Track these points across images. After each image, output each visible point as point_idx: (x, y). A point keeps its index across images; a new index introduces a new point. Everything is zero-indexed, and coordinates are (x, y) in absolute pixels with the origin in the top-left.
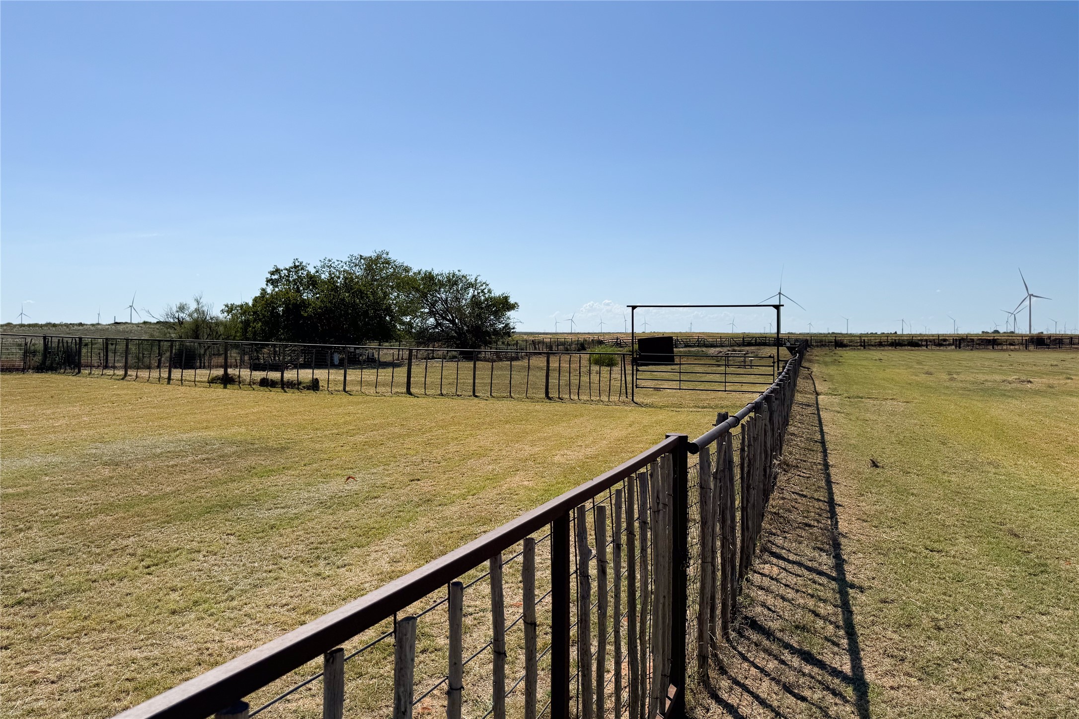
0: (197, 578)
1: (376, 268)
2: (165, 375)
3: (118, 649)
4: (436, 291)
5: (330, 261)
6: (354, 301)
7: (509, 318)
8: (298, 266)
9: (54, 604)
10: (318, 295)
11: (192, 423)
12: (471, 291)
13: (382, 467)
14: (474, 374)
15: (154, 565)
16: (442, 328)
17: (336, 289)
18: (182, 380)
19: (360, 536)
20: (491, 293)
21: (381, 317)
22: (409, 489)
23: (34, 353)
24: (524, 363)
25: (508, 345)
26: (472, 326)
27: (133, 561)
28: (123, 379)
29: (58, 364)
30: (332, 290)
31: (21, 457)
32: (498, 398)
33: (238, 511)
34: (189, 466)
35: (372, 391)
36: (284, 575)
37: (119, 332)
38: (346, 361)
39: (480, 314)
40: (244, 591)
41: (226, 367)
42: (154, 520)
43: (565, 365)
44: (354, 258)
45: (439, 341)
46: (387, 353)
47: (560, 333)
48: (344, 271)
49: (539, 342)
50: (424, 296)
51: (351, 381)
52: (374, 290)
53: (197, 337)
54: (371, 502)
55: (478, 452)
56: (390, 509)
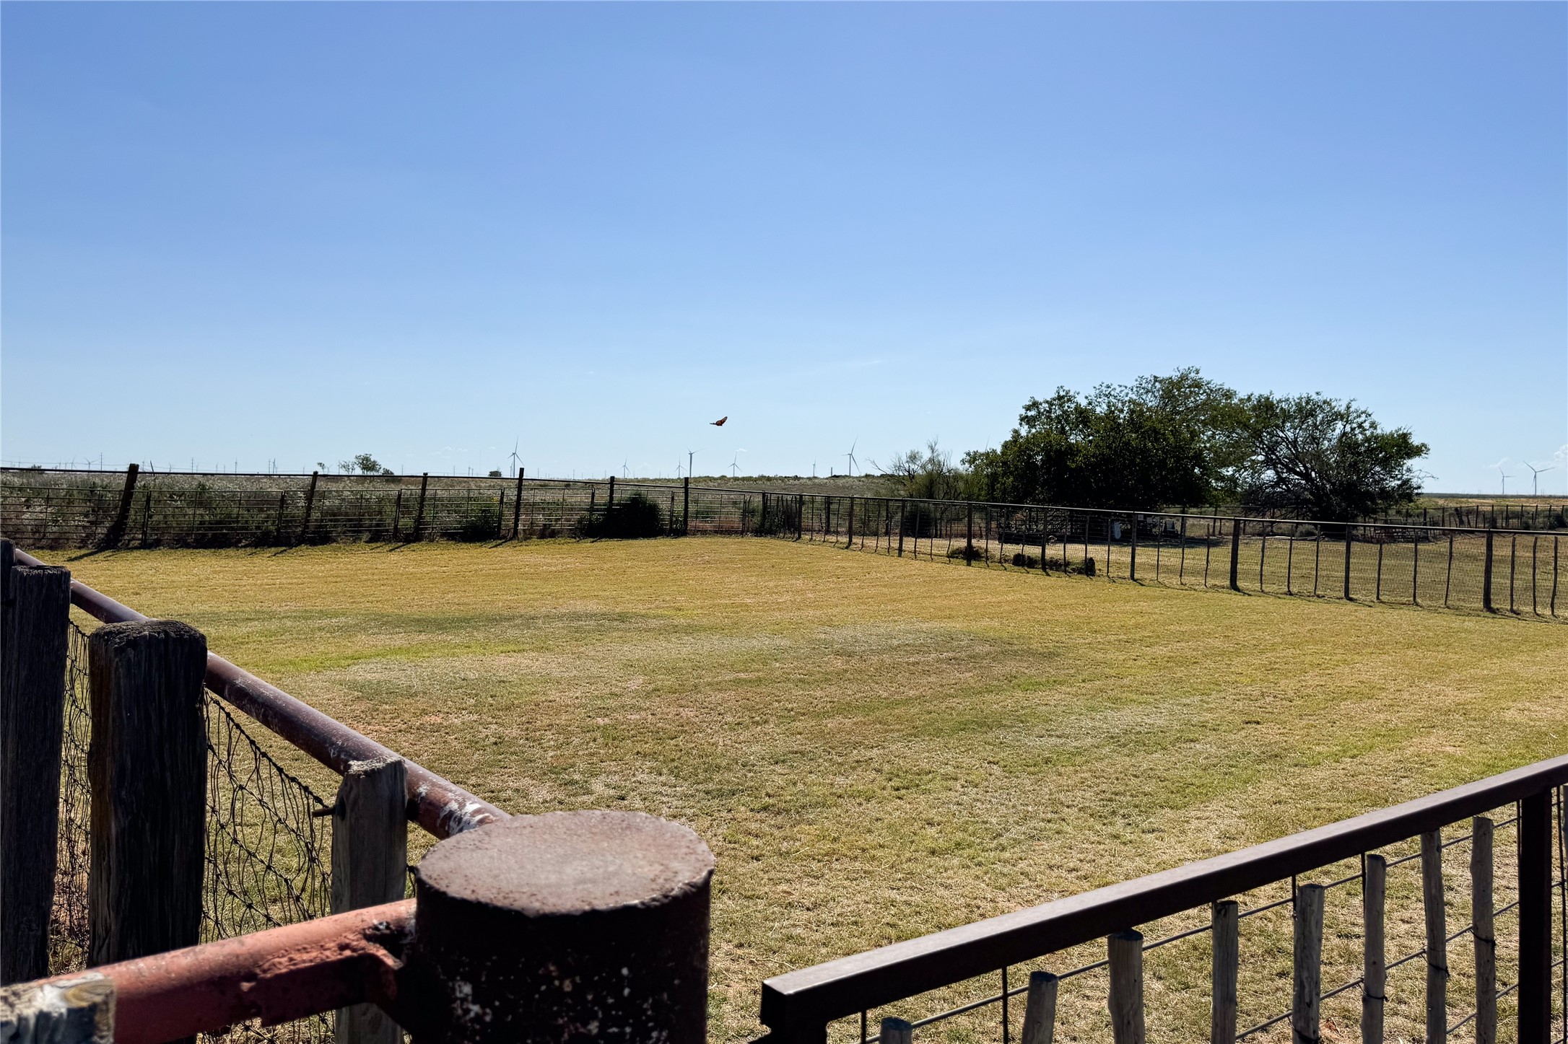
0: (957, 813)
1: (1179, 395)
2: (895, 545)
3: (874, 885)
4: (1277, 426)
5: (1108, 387)
6: (1145, 445)
7: (1409, 470)
8: (1063, 397)
9: (800, 816)
10: (1091, 438)
11: (932, 610)
12: (1339, 426)
13: (1199, 698)
14: (1348, 563)
15: (904, 788)
16: (1287, 486)
17: (1116, 427)
18: (915, 552)
19: (1172, 792)
20: (1375, 428)
21: (1186, 469)
22: (1244, 735)
23: (753, 512)
24: (1443, 546)
25: (1408, 515)
26: (1341, 483)
27: (881, 779)
28: (847, 548)
29: (777, 526)
30: (1112, 430)
31: (749, 637)
32: (1391, 605)
33: (1001, 733)
34: (933, 665)
35: (1175, 581)
36: (1069, 829)
37: (837, 487)
38: (1134, 534)
39: (1356, 463)
40: (1017, 842)
41: (970, 536)
42: (898, 731)
43: (1524, 554)
44: (1144, 381)
45: (1283, 507)
46: (1197, 524)
47: (1512, 497)
48: (1129, 401)
49: (1469, 512)
50: (1257, 435)
51: (1141, 564)
52: (1175, 427)
53: (931, 496)
54: (1185, 746)
55: (1357, 690)
56: (1216, 761)
